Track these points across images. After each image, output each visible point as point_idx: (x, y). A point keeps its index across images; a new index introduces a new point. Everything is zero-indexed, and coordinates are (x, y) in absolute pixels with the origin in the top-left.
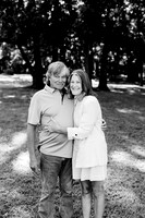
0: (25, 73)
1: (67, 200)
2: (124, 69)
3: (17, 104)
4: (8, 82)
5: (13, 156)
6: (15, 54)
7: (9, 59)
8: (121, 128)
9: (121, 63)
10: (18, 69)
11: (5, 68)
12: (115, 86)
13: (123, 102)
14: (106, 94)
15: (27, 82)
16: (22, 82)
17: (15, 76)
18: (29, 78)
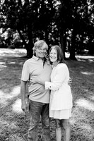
0: (22, 48)
1: (46, 131)
2: (86, 46)
3: (16, 68)
4: (11, 54)
6: (16, 35)
7: (12, 39)
8: (83, 84)
9: (84, 42)
10: (18, 45)
11: (10, 44)
12: (80, 57)
13: (85, 67)
14: (75, 62)
15: (23, 53)
16: (20, 54)
17: (16, 50)
18: (24, 51)
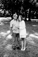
1: (18, 42)
3: (8, 24)
4: (6, 19)
5: (7, 35)
6: (7, 12)
8: (33, 29)
9: (34, 14)
10: (8, 16)
12: (33, 20)
13: (34, 24)
14: (30, 22)
15: (10, 19)
16: (9, 19)
18: (11, 18)
